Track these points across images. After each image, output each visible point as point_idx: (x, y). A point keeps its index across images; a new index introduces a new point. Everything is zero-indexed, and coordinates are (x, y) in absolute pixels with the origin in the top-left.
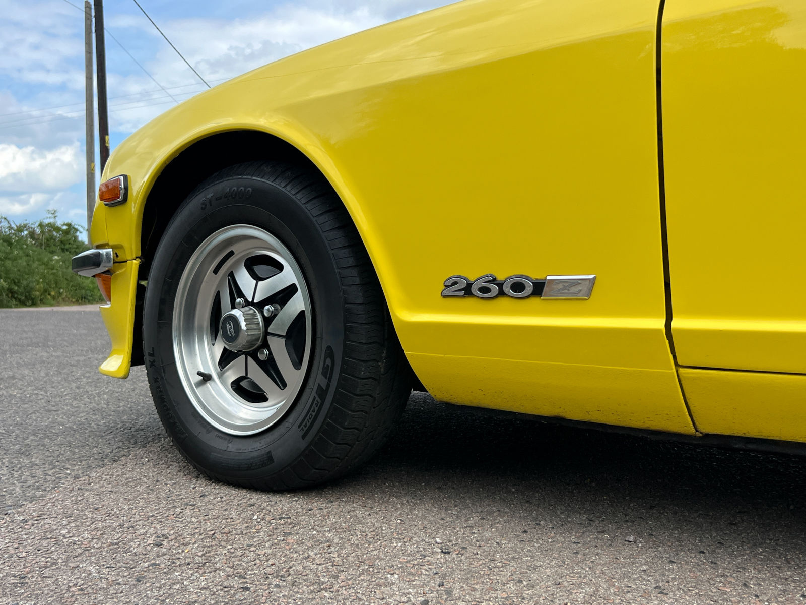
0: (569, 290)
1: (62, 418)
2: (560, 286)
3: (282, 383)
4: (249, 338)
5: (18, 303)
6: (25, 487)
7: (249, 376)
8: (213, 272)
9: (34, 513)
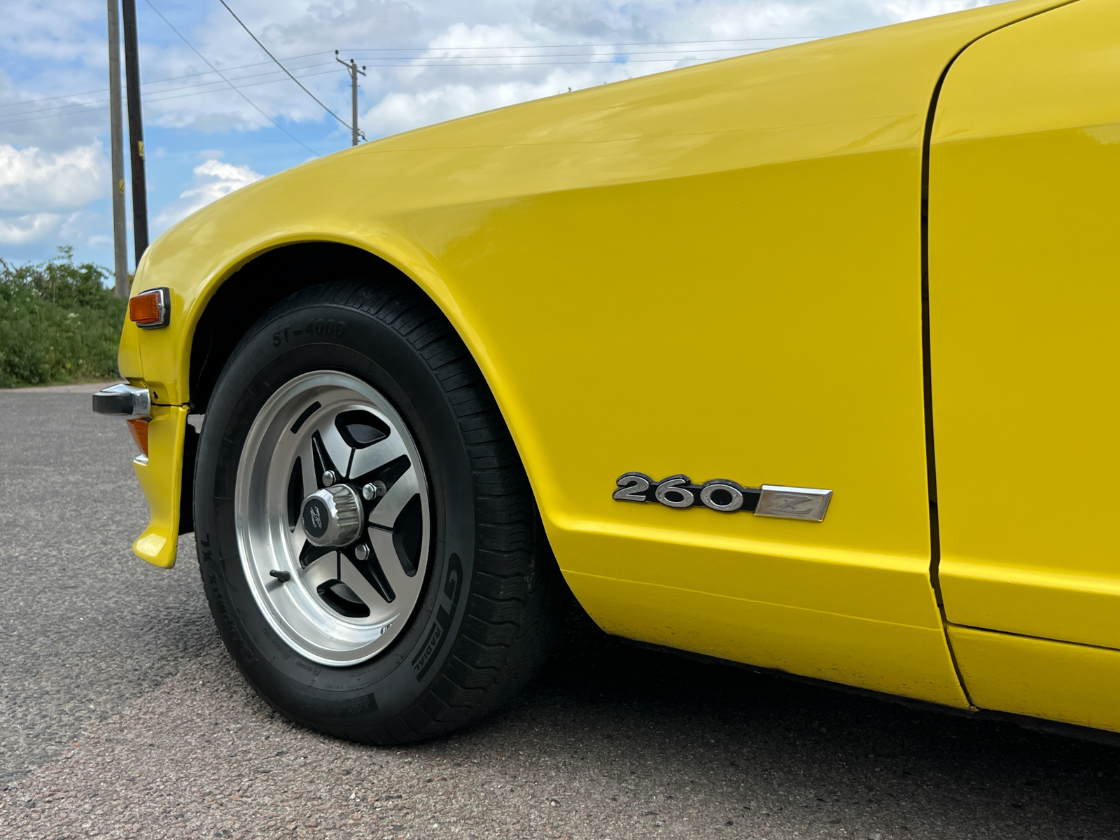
0: (794, 508)
1: (83, 600)
2: (782, 501)
3: (388, 594)
4: (343, 530)
5: (21, 381)
6: (31, 736)
7: (342, 580)
8: (291, 430)
9: (45, 789)
